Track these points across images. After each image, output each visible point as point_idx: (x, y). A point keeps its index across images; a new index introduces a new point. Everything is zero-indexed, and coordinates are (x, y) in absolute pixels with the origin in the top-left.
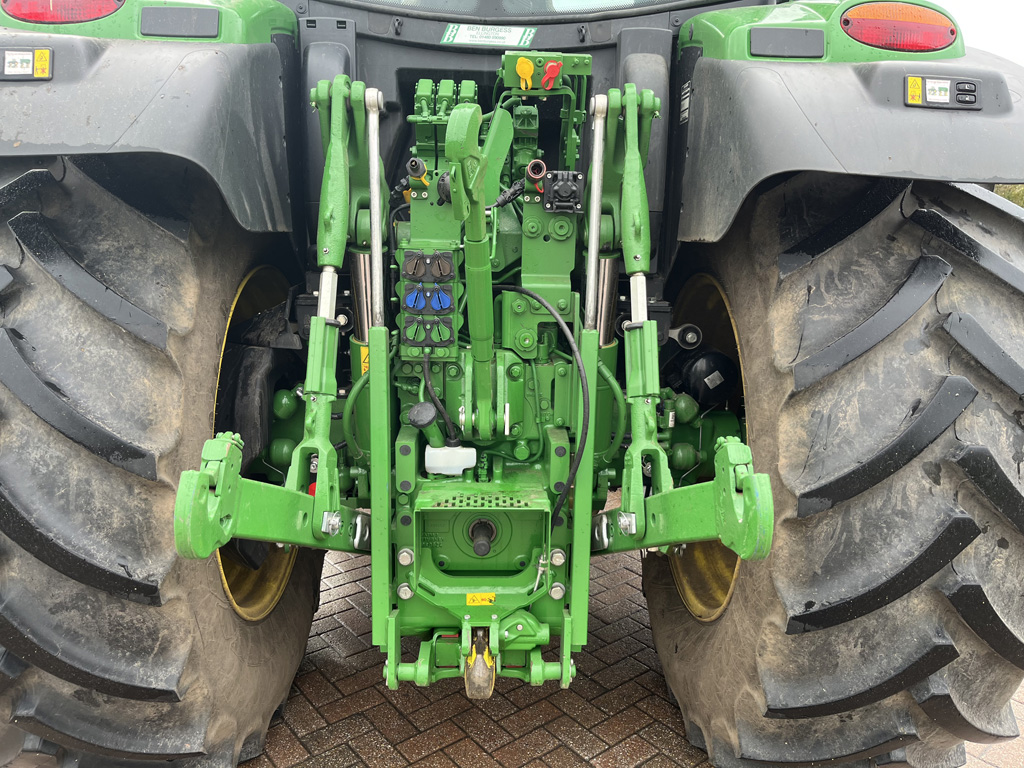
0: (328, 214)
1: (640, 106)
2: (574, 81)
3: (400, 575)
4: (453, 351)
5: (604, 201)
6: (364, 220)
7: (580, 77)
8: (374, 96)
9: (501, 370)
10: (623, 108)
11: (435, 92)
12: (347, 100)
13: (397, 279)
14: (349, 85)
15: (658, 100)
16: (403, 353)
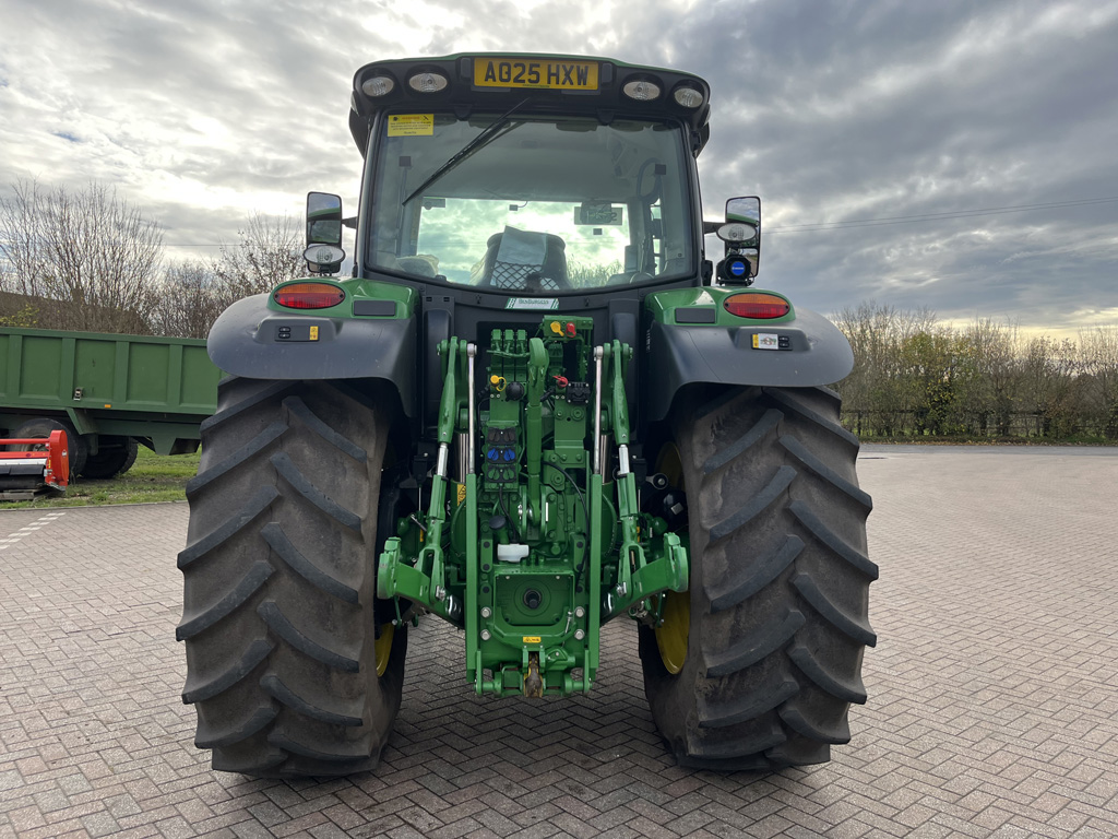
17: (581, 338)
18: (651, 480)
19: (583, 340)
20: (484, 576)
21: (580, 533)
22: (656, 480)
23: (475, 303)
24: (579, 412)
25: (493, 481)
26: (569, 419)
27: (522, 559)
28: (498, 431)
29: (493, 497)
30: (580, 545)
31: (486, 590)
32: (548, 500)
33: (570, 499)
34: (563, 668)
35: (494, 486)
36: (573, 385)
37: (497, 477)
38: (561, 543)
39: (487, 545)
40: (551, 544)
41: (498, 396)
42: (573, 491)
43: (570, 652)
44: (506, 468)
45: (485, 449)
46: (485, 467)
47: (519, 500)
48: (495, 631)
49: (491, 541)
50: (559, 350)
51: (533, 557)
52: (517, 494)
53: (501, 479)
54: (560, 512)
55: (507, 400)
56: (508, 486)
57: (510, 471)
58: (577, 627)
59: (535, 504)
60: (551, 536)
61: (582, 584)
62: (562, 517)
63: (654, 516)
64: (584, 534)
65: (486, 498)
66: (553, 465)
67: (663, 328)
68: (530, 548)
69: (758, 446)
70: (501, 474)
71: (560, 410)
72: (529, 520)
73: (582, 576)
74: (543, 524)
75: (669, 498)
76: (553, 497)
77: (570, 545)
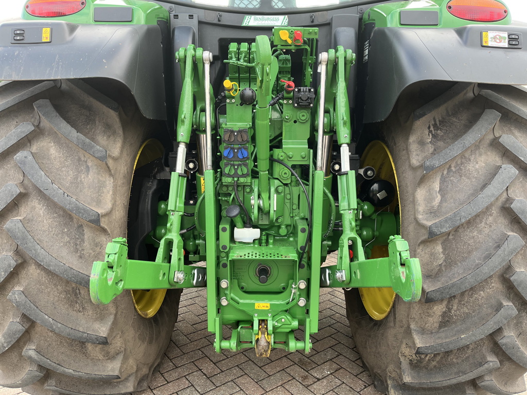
17: (307, 47)
18: (361, 171)
19: (309, 49)
20: (223, 255)
21: (303, 219)
22: (365, 172)
23: (216, 21)
24: (304, 115)
25: (229, 176)
26: (295, 122)
27: (254, 240)
28: (232, 132)
29: (230, 189)
30: (303, 231)
31: (225, 266)
32: (277, 191)
33: (296, 190)
34: (288, 330)
35: (229, 180)
36: (299, 90)
37: (233, 172)
38: (287, 226)
39: (224, 230)
40: (279, 227)
41: (233, 101)
42: (298, 184)
43: (294, 317)
44: (240, 165)
45: (222, 148)
46: (222, 163)
47: (252, 191)
48: (232, 299)
49: (228, 227)
50: (288, 60)
51: (264, 238)
52: (250, 186)
53: (236, 175)
54: (286, 201)
55: (241, 105)
56: (242, 180)
57: (243, 167)
58: (300, 296)
59: (265, 195)
60: (279, 220)
61: (304, 262)
62: (288, 205)
63: (363, 201)
64: (307, 219)
65: (225, 189)
66: (280, 162)
67: (387, 31)
68: (262, 230)
69: (477, 146)
70: (236, 170)
71: (288, 113)
72: (259, 208)
73: (305, 255)
74: (272, 212)
75: (375, 186)
76: (280, 189)
77: (295, 227)
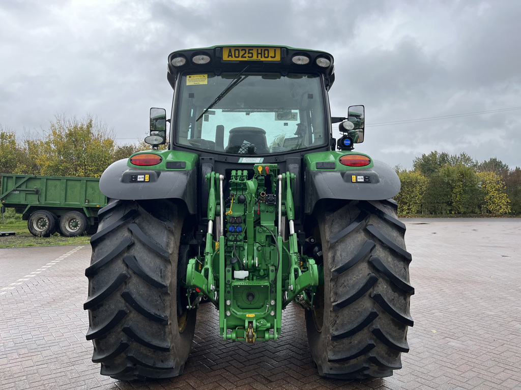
0: (210, 207)
1: (290, 177)
2: (274, 171)
3: (227, 308)
4: (242, 243)
5: (283, 201)
6: (218, 208)
7: (275, 170)
8: (221, 176)
9: (255, 248)
10: (286, 178)
11: (237, 174)
12: (215, 178)
13: (227, 223)
14: (215, 174)
15: (295, 176)
16: (228, 244)
